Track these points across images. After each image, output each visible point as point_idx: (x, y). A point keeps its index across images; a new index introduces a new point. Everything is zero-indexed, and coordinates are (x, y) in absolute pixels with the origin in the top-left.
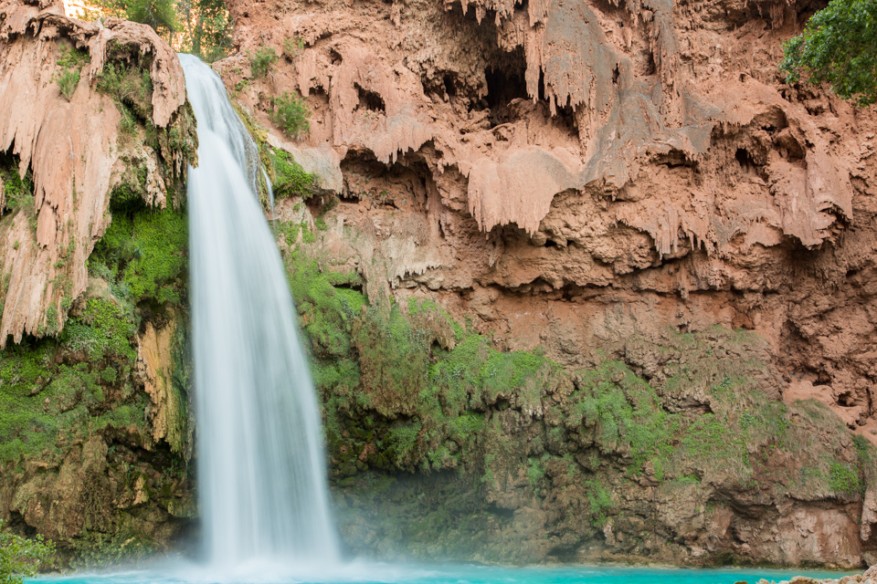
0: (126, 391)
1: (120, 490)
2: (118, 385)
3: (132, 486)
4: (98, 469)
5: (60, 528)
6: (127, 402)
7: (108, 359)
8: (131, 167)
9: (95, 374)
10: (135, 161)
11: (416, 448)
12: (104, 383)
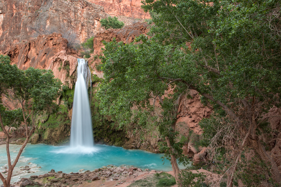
0: (67, 118)
1: (66, 133)
2: (66, 117)
3: (68, 133)
4: (63, 130)
5: (56, 140)
6: (68, 120)
7: (65, 113)
8: (66, 83)
9: (63, 116)
10: (67, 82)
11: (114, 127)
12: (64, 117)
